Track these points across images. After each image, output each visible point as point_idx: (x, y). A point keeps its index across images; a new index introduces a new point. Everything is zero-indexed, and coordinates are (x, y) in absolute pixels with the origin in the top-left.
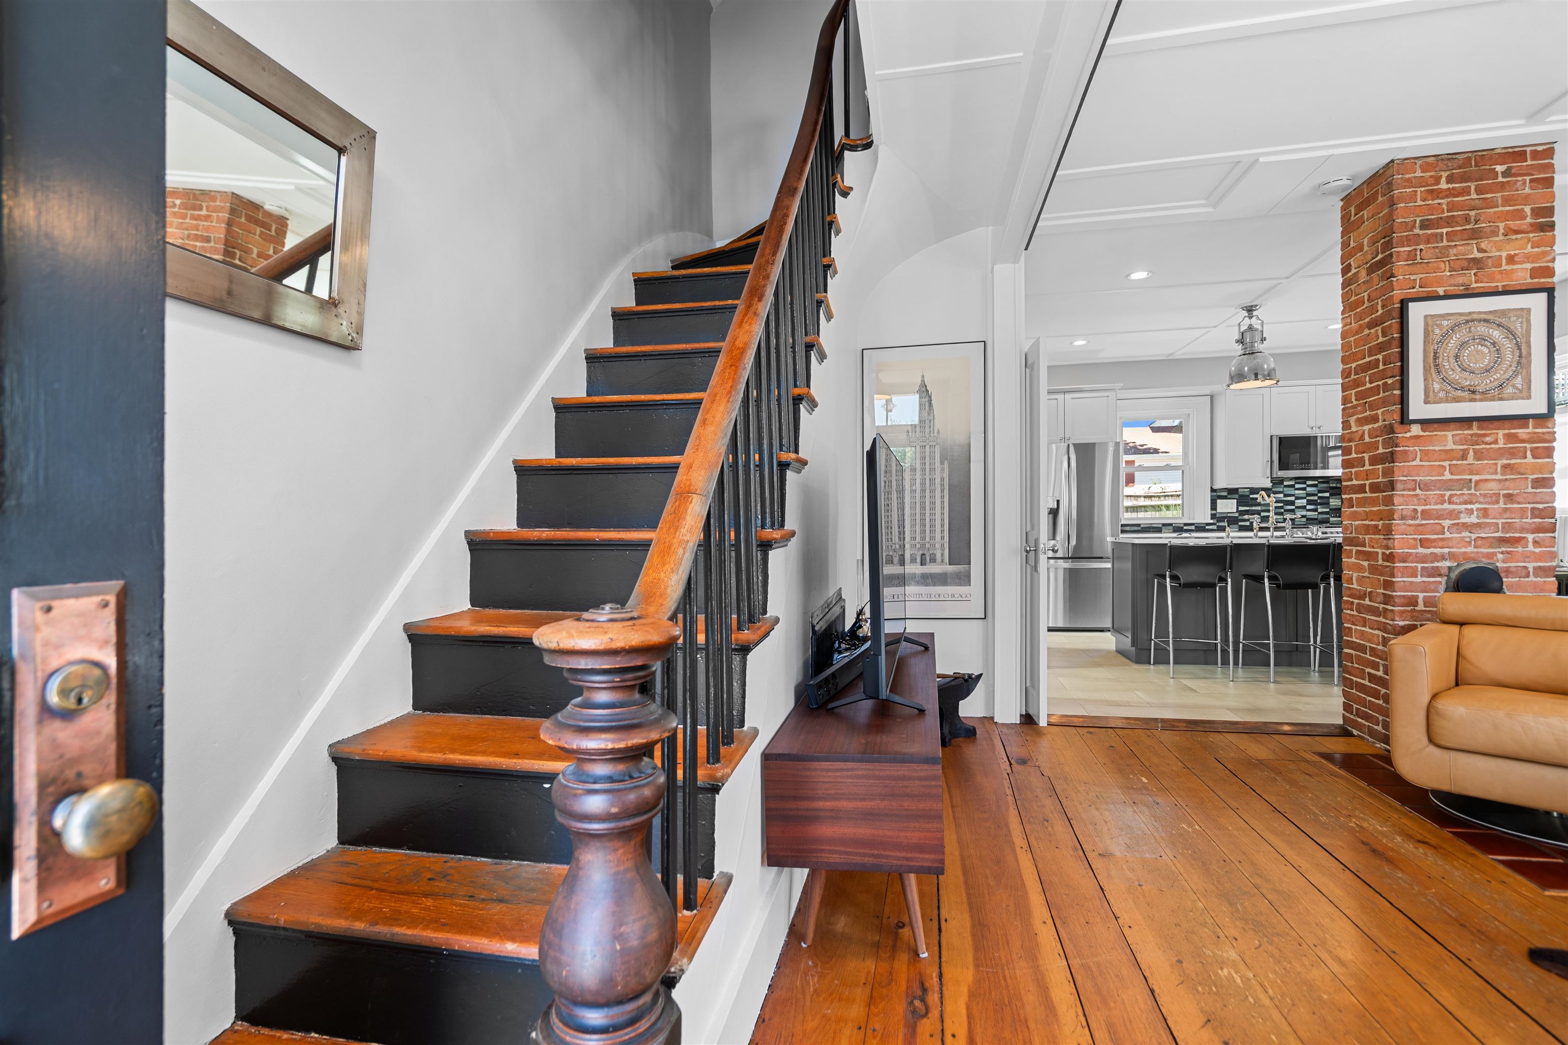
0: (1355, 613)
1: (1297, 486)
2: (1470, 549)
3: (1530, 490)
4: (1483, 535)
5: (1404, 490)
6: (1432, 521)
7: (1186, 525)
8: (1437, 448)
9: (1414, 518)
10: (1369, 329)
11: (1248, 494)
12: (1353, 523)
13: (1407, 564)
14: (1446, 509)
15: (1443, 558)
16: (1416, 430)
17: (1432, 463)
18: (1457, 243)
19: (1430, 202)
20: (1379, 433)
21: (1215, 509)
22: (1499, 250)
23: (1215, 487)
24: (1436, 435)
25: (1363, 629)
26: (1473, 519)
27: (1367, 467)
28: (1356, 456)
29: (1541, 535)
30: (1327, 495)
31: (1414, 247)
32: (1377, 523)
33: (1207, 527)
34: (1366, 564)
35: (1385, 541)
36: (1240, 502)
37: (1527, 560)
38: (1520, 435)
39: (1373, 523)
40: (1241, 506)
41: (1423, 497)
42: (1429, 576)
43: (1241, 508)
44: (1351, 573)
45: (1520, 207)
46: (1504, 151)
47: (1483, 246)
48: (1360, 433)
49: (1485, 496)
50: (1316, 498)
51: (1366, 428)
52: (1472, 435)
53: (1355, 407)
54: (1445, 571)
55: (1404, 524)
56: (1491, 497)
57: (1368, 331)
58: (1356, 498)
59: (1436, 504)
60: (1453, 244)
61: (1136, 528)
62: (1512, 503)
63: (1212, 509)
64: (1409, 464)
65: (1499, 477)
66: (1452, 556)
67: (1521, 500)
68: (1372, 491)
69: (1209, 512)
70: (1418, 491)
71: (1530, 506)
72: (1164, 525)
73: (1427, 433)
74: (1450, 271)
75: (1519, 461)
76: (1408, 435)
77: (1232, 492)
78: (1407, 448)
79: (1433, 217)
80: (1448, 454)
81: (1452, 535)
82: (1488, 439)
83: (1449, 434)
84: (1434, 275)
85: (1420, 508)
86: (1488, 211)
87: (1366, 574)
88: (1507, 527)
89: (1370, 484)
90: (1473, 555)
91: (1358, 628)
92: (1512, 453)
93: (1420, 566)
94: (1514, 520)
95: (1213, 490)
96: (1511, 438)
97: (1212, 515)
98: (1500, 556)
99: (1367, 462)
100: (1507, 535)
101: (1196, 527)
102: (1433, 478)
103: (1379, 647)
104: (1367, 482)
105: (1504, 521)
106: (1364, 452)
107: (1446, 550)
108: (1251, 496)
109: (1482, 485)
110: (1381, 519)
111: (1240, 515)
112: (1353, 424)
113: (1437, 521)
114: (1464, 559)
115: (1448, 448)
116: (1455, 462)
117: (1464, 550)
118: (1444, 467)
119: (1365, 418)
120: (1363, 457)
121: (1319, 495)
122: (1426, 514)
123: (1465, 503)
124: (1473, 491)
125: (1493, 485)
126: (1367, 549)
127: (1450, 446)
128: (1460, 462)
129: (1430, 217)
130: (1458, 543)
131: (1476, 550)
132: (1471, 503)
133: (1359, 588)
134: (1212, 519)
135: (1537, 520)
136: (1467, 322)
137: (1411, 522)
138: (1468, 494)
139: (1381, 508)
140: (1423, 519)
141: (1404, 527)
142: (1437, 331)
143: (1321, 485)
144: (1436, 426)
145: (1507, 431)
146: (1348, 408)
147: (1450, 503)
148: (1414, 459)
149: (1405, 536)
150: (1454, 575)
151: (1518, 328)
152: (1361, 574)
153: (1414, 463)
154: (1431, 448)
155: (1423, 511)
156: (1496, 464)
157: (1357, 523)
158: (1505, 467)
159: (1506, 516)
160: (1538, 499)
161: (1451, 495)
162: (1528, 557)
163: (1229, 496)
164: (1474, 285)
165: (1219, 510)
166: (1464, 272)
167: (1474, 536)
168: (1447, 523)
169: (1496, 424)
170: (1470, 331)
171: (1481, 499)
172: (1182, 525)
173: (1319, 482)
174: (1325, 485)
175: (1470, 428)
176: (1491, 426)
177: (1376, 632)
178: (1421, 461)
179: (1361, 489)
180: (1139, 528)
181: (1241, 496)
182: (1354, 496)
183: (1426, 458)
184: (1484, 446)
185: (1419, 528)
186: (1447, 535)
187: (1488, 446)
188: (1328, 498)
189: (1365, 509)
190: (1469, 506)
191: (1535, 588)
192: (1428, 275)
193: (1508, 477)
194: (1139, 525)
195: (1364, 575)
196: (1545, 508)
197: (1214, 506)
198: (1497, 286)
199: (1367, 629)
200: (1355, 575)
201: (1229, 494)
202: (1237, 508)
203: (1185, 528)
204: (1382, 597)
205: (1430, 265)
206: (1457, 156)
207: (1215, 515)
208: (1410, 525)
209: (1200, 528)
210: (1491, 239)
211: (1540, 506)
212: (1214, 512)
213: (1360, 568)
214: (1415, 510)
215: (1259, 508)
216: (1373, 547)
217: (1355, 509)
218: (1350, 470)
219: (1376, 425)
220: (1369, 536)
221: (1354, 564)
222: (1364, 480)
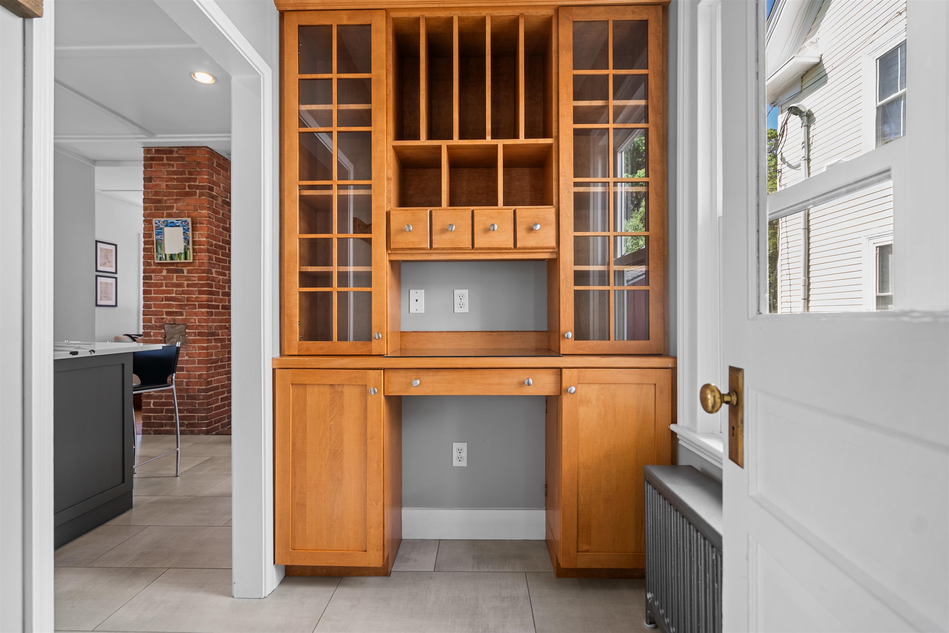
0: (213, 371)
10: (223, 230)
12: (213, 324)
20: (227, 282)
25: (218, 378)
27: (221, 297)
32: (225, 324)
34: (219, 344)
39: (223, 324)
44: (212, 351)
48: (219, 279)
51: (221, 277)
53: (214, 264)
57: (222, 231)
58: (215, 312)
87: (220, 350)
91: (215, 378)
99: (221, 294)
103: (226, 383)
104: (221, 304)
106: (219, 289)
112: (214, 272)
119: (220, 272)
120: (219, 291)
126: (220, 337)
133: (216, 358)
152: (217, 350)
157: (215, 324)
177: (224, 376)
179: (217, 307)
182: (214, 310)
189: (219, 317)
199: (220, 377)
200: (214, 351)
204: (227, 358)
213: (217, 347)
216: (223, 336)
217: (213, 317)
218: (212, 296)
219: (225, 278)
220: (221, 331)
221: (214, 346)
222: (219, 303)
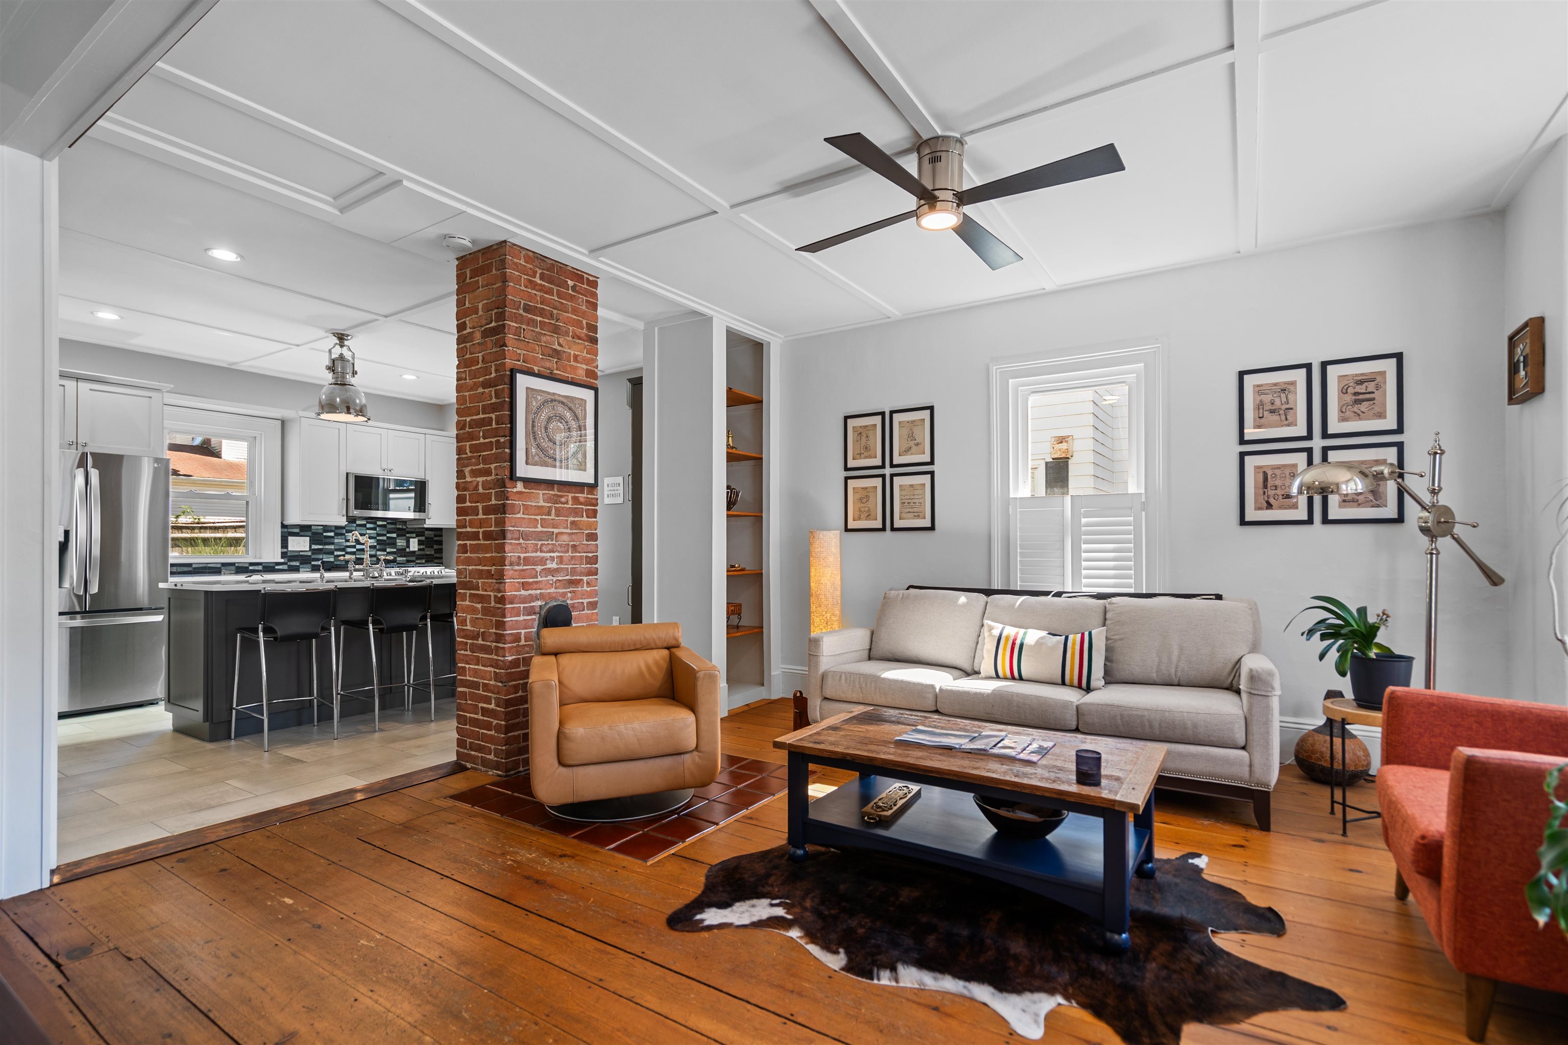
0: (468, 653)
1: (368, 526)
2: (552, 590)
3: (585, 542)
4: (560, 578)
5: (512, 539)
6: (530, 567)
7: (252, 564)
8: (533, 504)
9: (519, 564)
10: (483, 388)
11: (321, 531)
12: (467, 567)
13: (514, 605)
14: (539, 556)
15: (536, 598)
16: (520, 486)
17: (530, 517)
18: (546, 333)
19: (530, 290)
20: (492, 485)
21: (287, 547)
22: (570, 349)
23: (286, 523)
24: (533, 493)
25: (477, 667)
26: (554, 565)
27: (481, 516)
28: (469, 504)
29: (590, 577)
30: (394, 535)
31: (520, 325)
32: (490, 568)
33: (276, 567)
34: (479, 606)
35: (497, 585)
36: (313, 540)
37: (584, 597)
38: (580, 498)
39: (486, 568)
40: (314, 544)
41: (524, 545)
42: (528, 615)
43: (314, 547)
44: (464, 615)
45: (581, 319)
46: (572, 270)
47: (561, 341)
48: (475, 483)
49: (561, 545)
50: (385, 538)
51: (480, 479)
52: (554, 495)
53: (469, 458)
54: (537, 610)
55: (512, 569)
56: (565, 547)
57: (482, 390)
58: (470, 544)
59: (533, 552)
60: (544, 332)
61: (186, 569)
62: (576, 552)
63: (282, 547)
64: (514, 516)
65: (569, 531)
66: (542, 597)
67: (580, 550)
68: (485, 539)
69: (279, 550)
70: (521, 541)
71: (585, 554)
72: (224, 564)
73: (527, 490)
74: (542, 355)
75: (579, 519)
76: (515, 490)
77: (304, 530)
78: (514, 502)
79: (531, 304)
80: (540, 510)
81: (542, 579)
82: (563, 500)
83: (541, 492)
84: (532, 354)
85: (522, 555)
86: (564, 314)
87: (479, 616)
88: (573, 572)
89: (483, 532)
90: (554, 595)
91: (472, 666)
92: (576, 512)
93: (522, 606)
94: (576, 566)
95: (283, 526)
96: (576, 500)
97: (282, 553)
98: (569, 595)
99: (481, 511)
100: (573, 578)
101: (264, 567)
102: (531, 530)
103: (491, 683)
104: (481, 530)
105: (571, 566)
106: (478, 502)
107: (538, 592)
108: (325, 534)
109: (559, 536)
110: (494, 565)
111: (313, 554)
112: (467, 474)
113: (533, 567)
114: (549, 598)
115: (540, 504)
116: (544, 517)
117: (549, 591)
118: (538, 520)
119: (479, 470)
120: (477, 506)
121: (388, 535)
122: (527, 561)
123: (550, 551)
124: (554, 542)
125: (565, 537)
126: (481, 592)
127: (542, 503)
128: (547, 517)
129: (530, 303)
130: (546, 585)
131: (556, 591)
132: (553, 552)
133: (472, 629)
134: (282, 557)
135: (588, 566)
136: (552, 401)
137: (517, 568)
138: (552, 544)
139: (493, 554)
140: (525, 565)
141: (511, 572)
142: (534, 404)
143: (389, 526)
144: (532, 484)
145: (573, 495)
146: (462, 459)
147: (541, 551)
148: (519, 513)
149: (512, 580)
150: (543, 613)
151: (579, 412)
152: (474, 616)
153: (518, 516)
154: (530, 503)
155: (525, 558)
156: (567, 520)
157: (471, 568)
158: (573, 523)
159: (572, 563)
160: (589, 550)
161: (542, 545)
162: (584, 595)
163: (301, 534)
164: (556, 372)
165: (290, 549)
166: (550, 358)
167: (555, 579)
168: (539, 568)
169: (568, 488)
170: (554, 409)
171: (559, 549)
172: (247, 565)
173: (388, 523)
174: (393, 526)
175: (553, 489)
176: (565, 489)
177: (489, 669)
178: (523, 514)
179: (475, 536)
180: (190, 569)
181: (314, 534)
182: (468, 542)
183: (526, 512)
184: (560, 505)
185: (522, 573)
186: (539, 579)
187: (563, 506)
188: (395, 538)
189: (478, 555)
190: (552, 554)
191: (587, 619)
192: (528, 353)
193: (573, 531)
194: (190, 565)
195: (477, 616)
196: (593, 556)
197: (284, 544)
198: (568, 377)
199: (481, 667)
200: (469, 617)
201: (301, 531)
202: (310, 547)
203: (251, 568)
204: (494, 636)
205: (530, 344)
206: (546, 260)
207: (286, 553)
208: (516, 571)
209: (269, 568)
210: (565, 337)
211: (590, 555)
212: (285, 550)
213: (474, 610)
214: (519, 557)
215: (332, 547)
216: (486, 591)
217: (469, 554)
218: (464, 517)
219: (489, 478)
220: (482, 580)
221: (468, 606)
222: (478, 528)
